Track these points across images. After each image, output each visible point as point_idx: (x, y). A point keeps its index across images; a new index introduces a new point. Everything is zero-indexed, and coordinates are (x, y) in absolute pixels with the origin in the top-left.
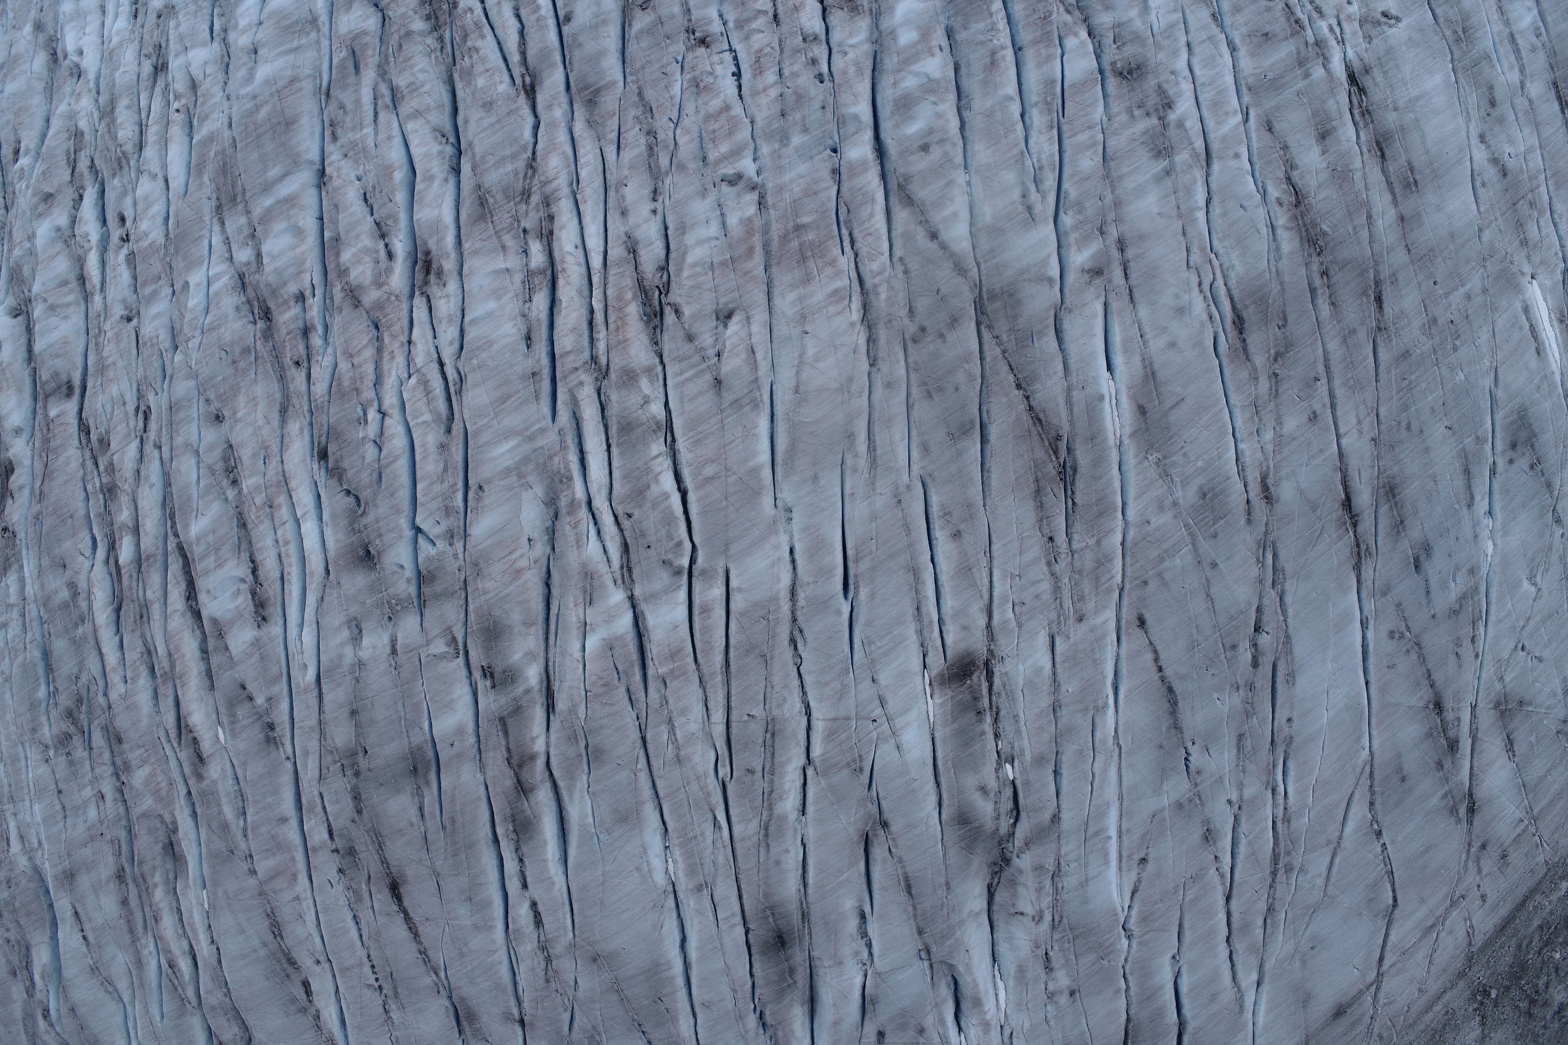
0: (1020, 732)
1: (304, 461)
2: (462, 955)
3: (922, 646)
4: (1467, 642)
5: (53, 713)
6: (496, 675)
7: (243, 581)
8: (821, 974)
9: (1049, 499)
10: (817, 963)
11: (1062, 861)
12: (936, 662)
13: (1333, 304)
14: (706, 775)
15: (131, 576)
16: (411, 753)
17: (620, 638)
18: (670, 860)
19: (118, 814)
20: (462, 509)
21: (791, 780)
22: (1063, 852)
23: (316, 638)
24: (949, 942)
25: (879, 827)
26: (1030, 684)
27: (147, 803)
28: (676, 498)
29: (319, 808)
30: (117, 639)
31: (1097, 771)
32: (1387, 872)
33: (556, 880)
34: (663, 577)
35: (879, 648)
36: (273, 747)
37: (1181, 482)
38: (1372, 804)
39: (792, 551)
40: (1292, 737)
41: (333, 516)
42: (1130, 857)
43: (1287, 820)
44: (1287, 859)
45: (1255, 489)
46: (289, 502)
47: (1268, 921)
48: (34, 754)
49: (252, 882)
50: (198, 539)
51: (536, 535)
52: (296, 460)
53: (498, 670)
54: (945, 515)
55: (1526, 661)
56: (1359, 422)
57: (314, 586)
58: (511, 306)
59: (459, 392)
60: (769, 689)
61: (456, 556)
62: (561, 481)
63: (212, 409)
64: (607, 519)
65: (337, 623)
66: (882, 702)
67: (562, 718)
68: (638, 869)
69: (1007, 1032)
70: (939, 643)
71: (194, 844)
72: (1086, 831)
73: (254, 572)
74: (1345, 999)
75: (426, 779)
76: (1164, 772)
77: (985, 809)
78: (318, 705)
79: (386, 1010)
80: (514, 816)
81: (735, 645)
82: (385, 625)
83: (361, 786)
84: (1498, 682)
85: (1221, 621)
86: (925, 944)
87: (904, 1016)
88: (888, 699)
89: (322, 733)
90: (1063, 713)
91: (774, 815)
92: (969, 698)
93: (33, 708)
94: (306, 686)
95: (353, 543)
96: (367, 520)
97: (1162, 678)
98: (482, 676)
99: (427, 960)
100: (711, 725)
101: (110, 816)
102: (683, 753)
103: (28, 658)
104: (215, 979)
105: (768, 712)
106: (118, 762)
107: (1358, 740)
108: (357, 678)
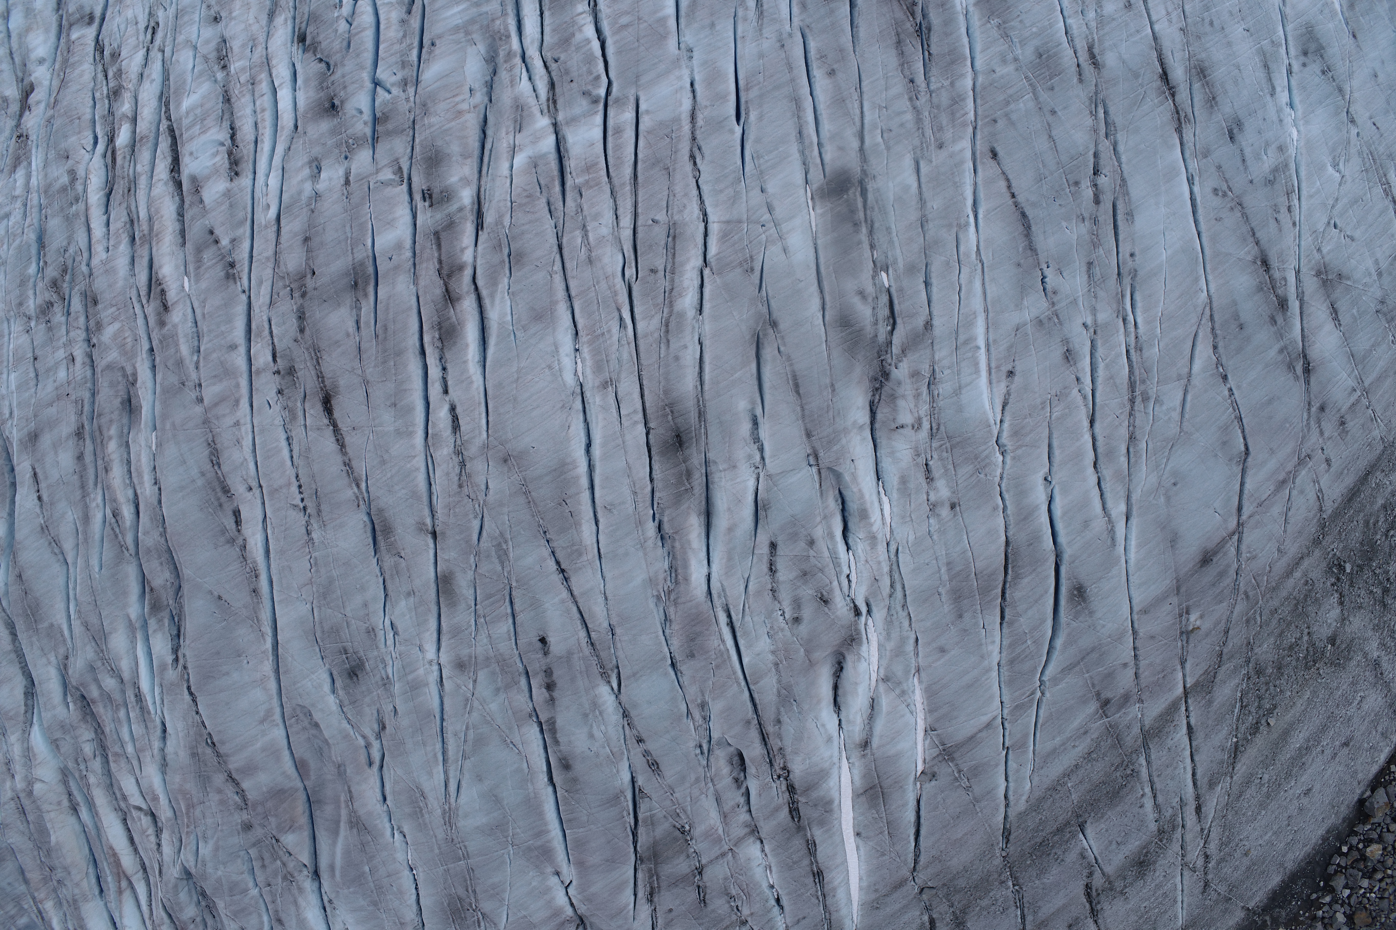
0: (893, 242)
1: (285, 45)
2: (383, 462)
3: (804, 164)
4: (1284, 210)
5: (40, 285)
6: (434, 196)
7: (222, 144)
8: (716, 480)
9: (908, 49)
10: (713, 468)
11: (936, 367)
12: (817, 177)
14: (614, 275)
15: (125, 157)
16: (354, 269)
17: (543, 156)
18: (579, 361)
19: (85, 377)
20: (416, 63)
21: (689, 279)
22: (937, 358)
23: (280, 183)
24: (835, 448)
25: (769, 327)
26: (900, 199)
27: (113, 355)
28: (596, 45)
29: (267, 332)
30: (105, 217)
31: (963, 281)
32: (1236, 417)
33: (474, 378)
34: (583, 104)
35: (767, 161)
36: (231, 282)
37: (1020, 42)
38: (1215, 347)
39: (692, 84)
40: (1136, 271)
41: (306, 81)
42: (998, 367)
43: (1139, 349)
44: (1143, 387)
45: (1083, 57)
46: (269, 79)
47: (1131, 450)
48: (17, 327)
49: (198, 409)
50: (187, 113)
51: (477, 86)
52: (279, 43)
53: (436, 191)
54: (821, 57)
55: (1339, 238)
56: (1168, 14)
57: (283, 138)
60: (671, 198)
61: (407, 100)
62: (501, 39)
63: (212, 12)
64: (537, 64)
65: (300, 164)
66: (770, 209)
67: (489, 230)
68: (550, 367)
69: (893, 548)
70: (818, 161)
71: (150, 392)
72: (956, 339)
73: (233, 137)
74: (1211, 545)
75: (364, 290)
76: (1023, 288)
77: (865, 313)
78: (275, 238)
79: (308, 532)
80: (440, 324)
81: (643, 159)
82: (342, 161)
83: (306, 306)
84: (1317, 251)
85: (1064, 160)
86: (813, 448)
87: (795, 525)
88: (775, 206)
89: (276, 262)
90: (929, 227)
91: (673, 311)
92: (846, 210)
93: (22, 285)
94: (268, 222)
95: (320, 98)
96: (334, 78)
97: (1015, 203)
98: (421, 198)
99: (350, 471)
100: (620, 230)
101: (78, 378)
102: (594, 254)
103: (24, 238)
104: (153, 519)
105: (671, 218)
106: (91, 324)
107: (1196, 281)
108: (313, 209)
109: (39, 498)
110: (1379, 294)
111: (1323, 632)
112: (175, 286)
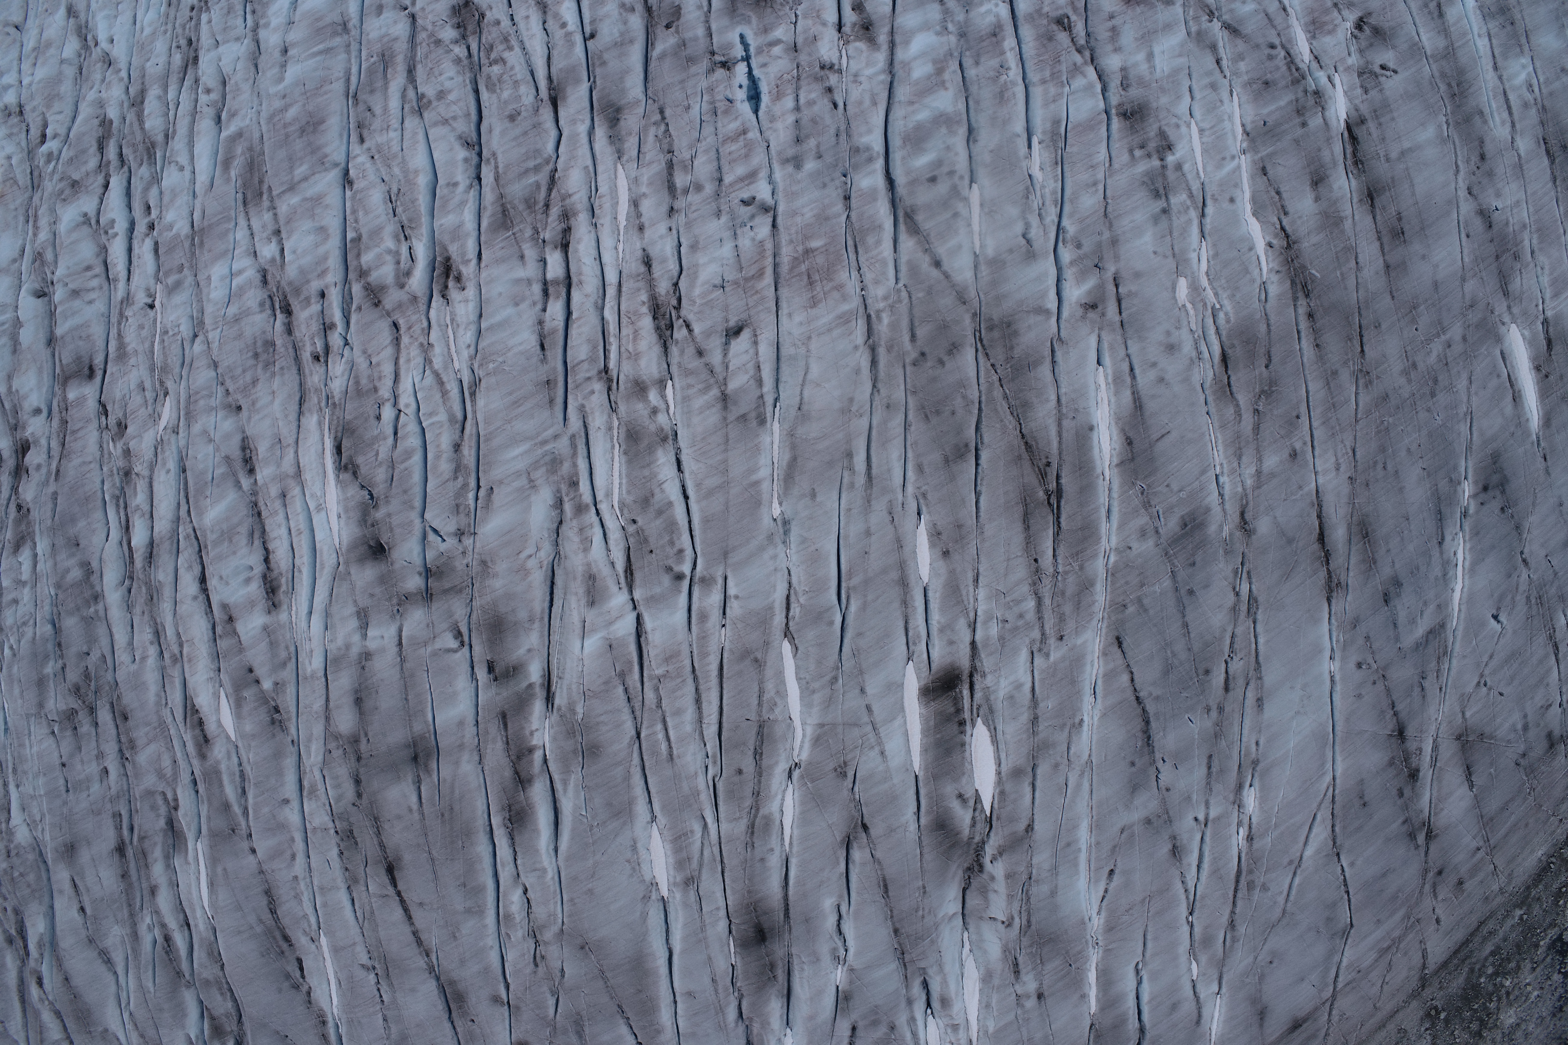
2: (454, 939)
4: (1431, 675)
5: (62, 688)
6: (498, 670)
7: (255, 567)
8: (799, 969)
9: (1037, 524)
10: (795, 961)
11: (1033, 870)
13: (1317, 345)
14: (696, 774)
15: (143, 559)
16: (413, 742)
17: (622, 639)
19: (121, 789)
20: (472, 508)
21: (778, 782)
22: (1035, 861)
23: (324, 625)
24: (923, 944)
25: (860, 829)
26: (1011, 698)
27: (151, 780)
28: (680, 506)
29: (321, 791)
30: (127, 618)
31: (1070, 783)
33: (548, 869)
34: (664, 582)
35: (868, 658)
36: (278, 730)
37: (1164, 511)
38: (1333, 828)
40: (1258, 760)
41: (347, 511)
42: (1099, 867)
43: (1251, 839)
44: (1249, 878)
45: (1234, 521)
46: (302, 495)
47: (1229, 935)
48: (38, 728)
49: (252, 861)
50: (213, 526)
51: (543, 536)
52: (312, 453)
53: (502, 664)
54: (936, 533)
55: (1488, 697)
56: (1337, 461)
57: (324, 576)
58: (528, 314)
59: (473, 394)
60: (761, 694)
61: (464, 552)
63: (231, 400)
64: (612, 525)
65: (345, 613)
66: (869, 711)
67: (560, 710)
68: (629, 861)
70: (925, 656)
71: (194, 821)
72: (1057, 844)
73: (267, 560)
74: (1301, 1014)
75: (426, 767)
76: (1134, 788)
77: (963, 817)
78: (324, 692)
79: (379, 990)
80: (510, 806)
81: (731, 650)
82: (393, 617)
83: (362, 770)
84: (1460, 715)
85: (1196, 647)
86: (900, 944)
87: (877, 1013)
88: (875, 708)
89: (327, 719)
90: (1041, 728)
91: (760, 814)
92: (952, 710)
93: (41, 683)
94: (314, 673)
95: (365, 536)
96: (379, 514)
97: (1137, 698)
98: (486, 670)
99: (419, 942)
100: (704, 726)
101: (113, 791)
102: (675, 752)
103: (38, 633)
104: (210, 954)
105: (760, 716)
106: (123, 739)
107: (1323, 765)
108: (363, 668)
109: (82, 910)
110: (1522, 748)
112: (214, 718)
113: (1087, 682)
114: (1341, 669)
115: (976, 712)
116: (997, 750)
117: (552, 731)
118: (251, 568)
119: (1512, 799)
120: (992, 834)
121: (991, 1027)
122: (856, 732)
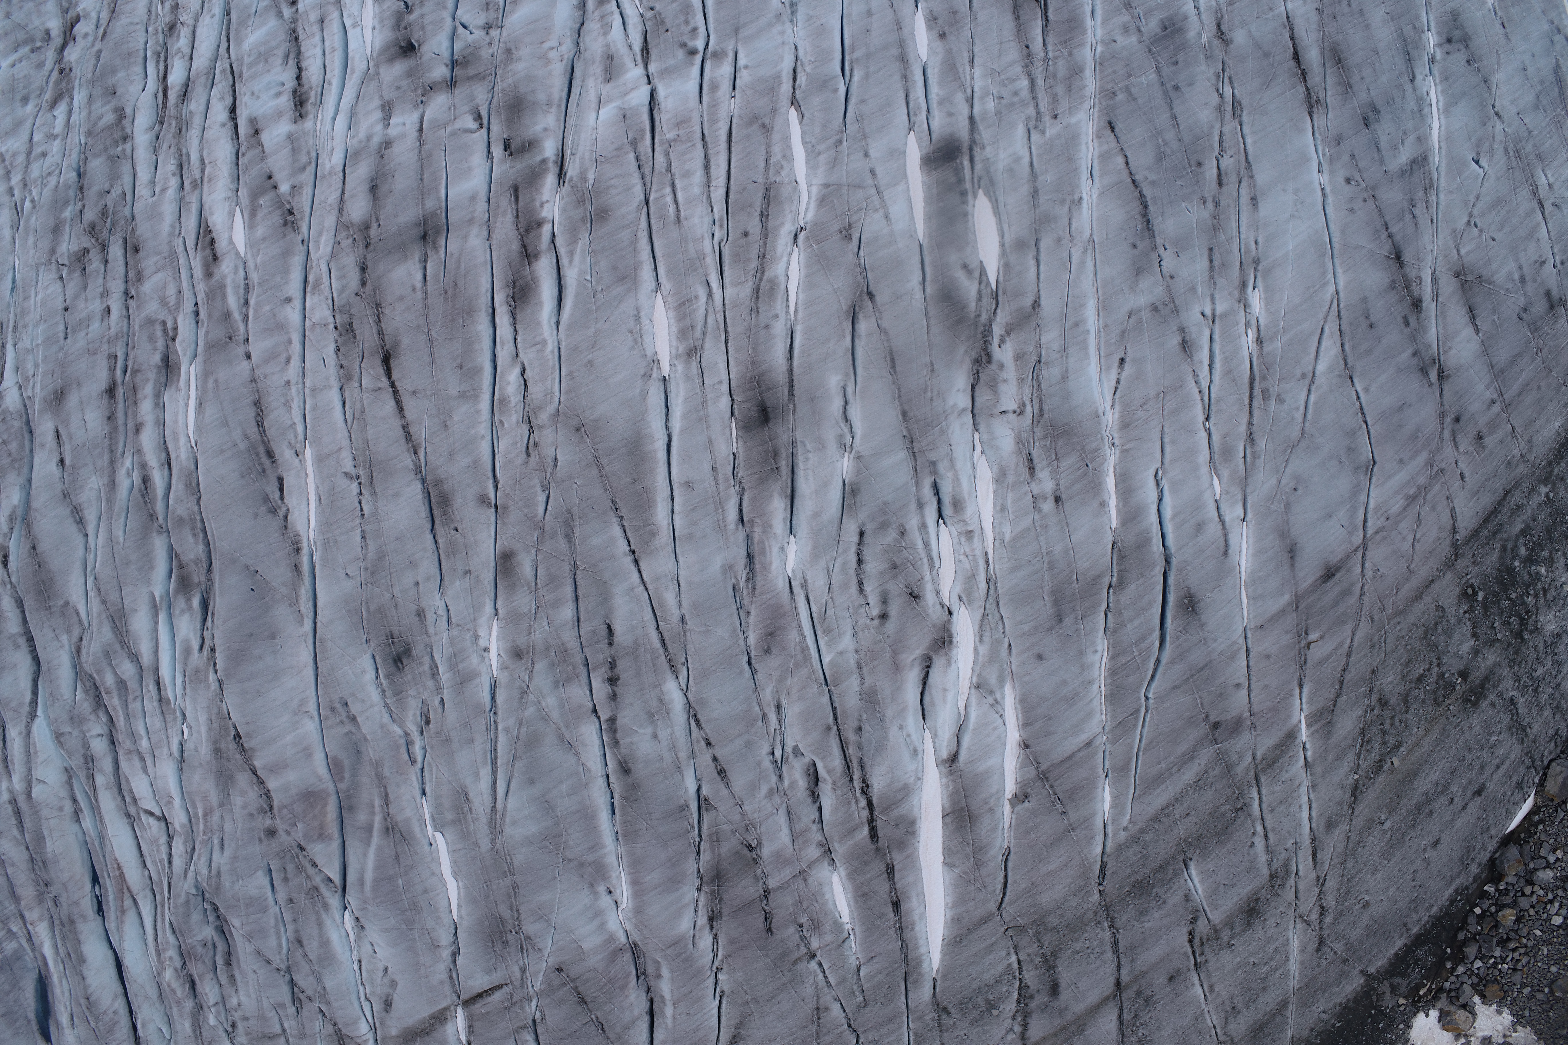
2: (445, 428)
4: (1421, 205)
5: (77, 229)
6: (513, 145)
8: (803, 461)
9: (1026, 12)
10: (798, 446)
11: (1042, 351)
14: (702, 237)
15: (177, 97)
16: (424, 219)
17: (634, 109)
19: (121, 331)
20: (501, 5)
21: (783, 244)
22: (1043, 341)
23: (347, 127)
24: (933, 432)
25: (866, 298)
26: (1010, 170)
27: (152, 308)
29: (324, 285)
30: (153, 159)
31: (1074, 259)
32: (1364, 423)
33: (547, 341)
34: (678, 56)
35: (871, 124)
36: (289, 230)
37: (1146, 13)
38: (1342, 345)
40: (1259, 260)
41: (382, 20)
42: (1109, 354)
44: (1263, 386)
45: (1213, 33)
46: (340, 19)
48: (47, 275)
49: (245, 366)
50: (249, 52)
51: (564, 34)
53: (518, 141)
54: (934, 18)
55: (1480, 238)
57: (352, 84)
60: (768, 157)
61: (491, 43)
64: (632, 12)
65: (371, 107)
66: (873, 174)
67: (571, 181)
68: (631, 332)
70: (927, 125)
71: (191, 344)
72: (1065, 322)
73: (299, 78)
74: (1333, 559)
75: (434, 243)
76: (1138, 271)
77: (969, 289)
78: (341, 185)
79: (360, 503)
80: (514, 282)
81: (740, 116)
82: (416, 106)
83: (369, 256)
84: (1455, 251)
85: (1187, 138)
86: (909, 431)
87: (886, 513)
88: (878, 171)
89: (341, 211)
90: (1041, 200)
91: (765, 277)
92: (953, 179)
93: (56, 229)
94: (332, 168)
95: (397, 39)
96: (412, 17)
97: (1134, 181)
98: (502, 147)
99: (408, 436)
100: (712, 189)
101: (113, 332)
102: (682, 214)
103: (62, 180)
104: (188, 485)
105: (767, 178)
106: (131, 275)
107: (1324, 274)
108: (382, 157)
109: (62, 462)
110: (1522, 302)
111: (1453, 665)
112: (226, 235)
113: (1083, 162)
114: (1330, 181)
115: (977, 184)
116: (1000, 222)
117: (562, 203)
118: (283, 84)
119: (1519, 355)
120: (999, 311)
121: (1008, 532)
122: (860, 194)
